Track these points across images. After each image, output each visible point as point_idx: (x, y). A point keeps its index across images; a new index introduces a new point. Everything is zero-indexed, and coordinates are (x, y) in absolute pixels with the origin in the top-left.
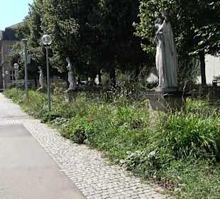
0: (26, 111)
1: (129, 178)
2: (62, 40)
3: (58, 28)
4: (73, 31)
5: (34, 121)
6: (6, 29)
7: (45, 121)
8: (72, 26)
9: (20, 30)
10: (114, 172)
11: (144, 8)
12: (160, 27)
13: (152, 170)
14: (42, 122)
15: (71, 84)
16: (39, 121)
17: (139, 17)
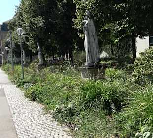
0: (11, 80)
1: (51, 122)
2: (34, 31)
3: (31, 22)
4: (41, 24)
5: (13, 86)
6: (4, 23)
7: (19, 86)
8: (40, 21)
9: (11, 24)
10: (44, 118)
11: (79, 9)
12: (87, 22)
13: (66, 117)
14: (17, 87)
15: (40, 60)
16: (16, 86)
17: (76, 15)
